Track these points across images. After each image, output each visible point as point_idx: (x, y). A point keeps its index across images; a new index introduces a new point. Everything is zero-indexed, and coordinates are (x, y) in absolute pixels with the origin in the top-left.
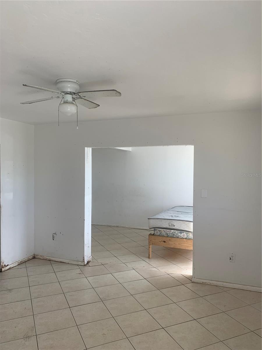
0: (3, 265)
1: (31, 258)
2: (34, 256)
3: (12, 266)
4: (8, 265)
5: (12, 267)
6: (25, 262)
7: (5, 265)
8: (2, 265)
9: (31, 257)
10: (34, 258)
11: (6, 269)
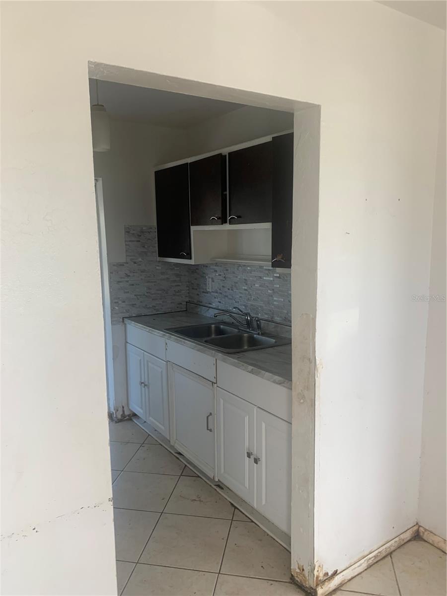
0: (321, 575)
1: (408, 539)
2: (418, 532)
3: (348, 574)
4: (335, 573)
5: (349, 577)
6: (390, 554)
7: (327, 574)
8: (317, 577)
9: (408, 536)
10: (417, 537)
11: (331, 590)
